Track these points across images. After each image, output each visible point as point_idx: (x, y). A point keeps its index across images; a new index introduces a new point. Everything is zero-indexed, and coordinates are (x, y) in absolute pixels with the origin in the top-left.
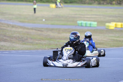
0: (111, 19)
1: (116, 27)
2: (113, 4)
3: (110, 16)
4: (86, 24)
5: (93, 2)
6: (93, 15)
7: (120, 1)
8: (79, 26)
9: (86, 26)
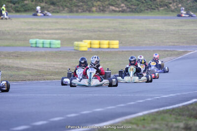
0: (85, 34)
1: (91, 48)
2: (93, 12)
3: (85, 31)
4: (43, 44)
5: (61, 9)
6: (59, 29)
7: (103, 7)
8: (32, 47)
9: (43, 47)
